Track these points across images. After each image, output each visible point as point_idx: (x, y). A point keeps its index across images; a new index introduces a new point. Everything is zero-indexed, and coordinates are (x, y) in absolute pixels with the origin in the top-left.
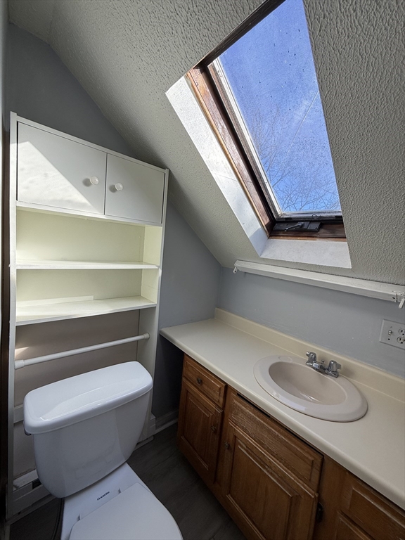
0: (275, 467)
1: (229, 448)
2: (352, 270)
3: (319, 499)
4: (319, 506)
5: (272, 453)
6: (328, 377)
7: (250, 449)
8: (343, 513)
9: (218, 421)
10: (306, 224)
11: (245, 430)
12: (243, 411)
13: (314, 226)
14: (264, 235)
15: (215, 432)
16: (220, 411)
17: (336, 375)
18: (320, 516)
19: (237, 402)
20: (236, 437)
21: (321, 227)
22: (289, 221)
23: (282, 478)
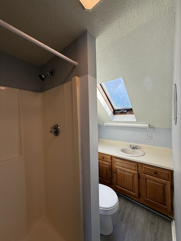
0: (128, 171)
1: (115, 172)
2: (137, 122)
3: (138, 173)
4: (138, 175)
5: (126, 168)
6: (135, 150)
7: (121, 170)
8: (144, 173)
9: (111, 167)
10: (123, 111)
11: (119, 166)
12: (117, 161)
13: (126, 111)
14: (113, 114)
15: (110, 170)
16: (110, 164)
17: (137, 149)
18: (139, 177)
19: (115, 159)
20: (116, 169)
21: (127, 111)
22: (118, 110)
23: (130, 173)
